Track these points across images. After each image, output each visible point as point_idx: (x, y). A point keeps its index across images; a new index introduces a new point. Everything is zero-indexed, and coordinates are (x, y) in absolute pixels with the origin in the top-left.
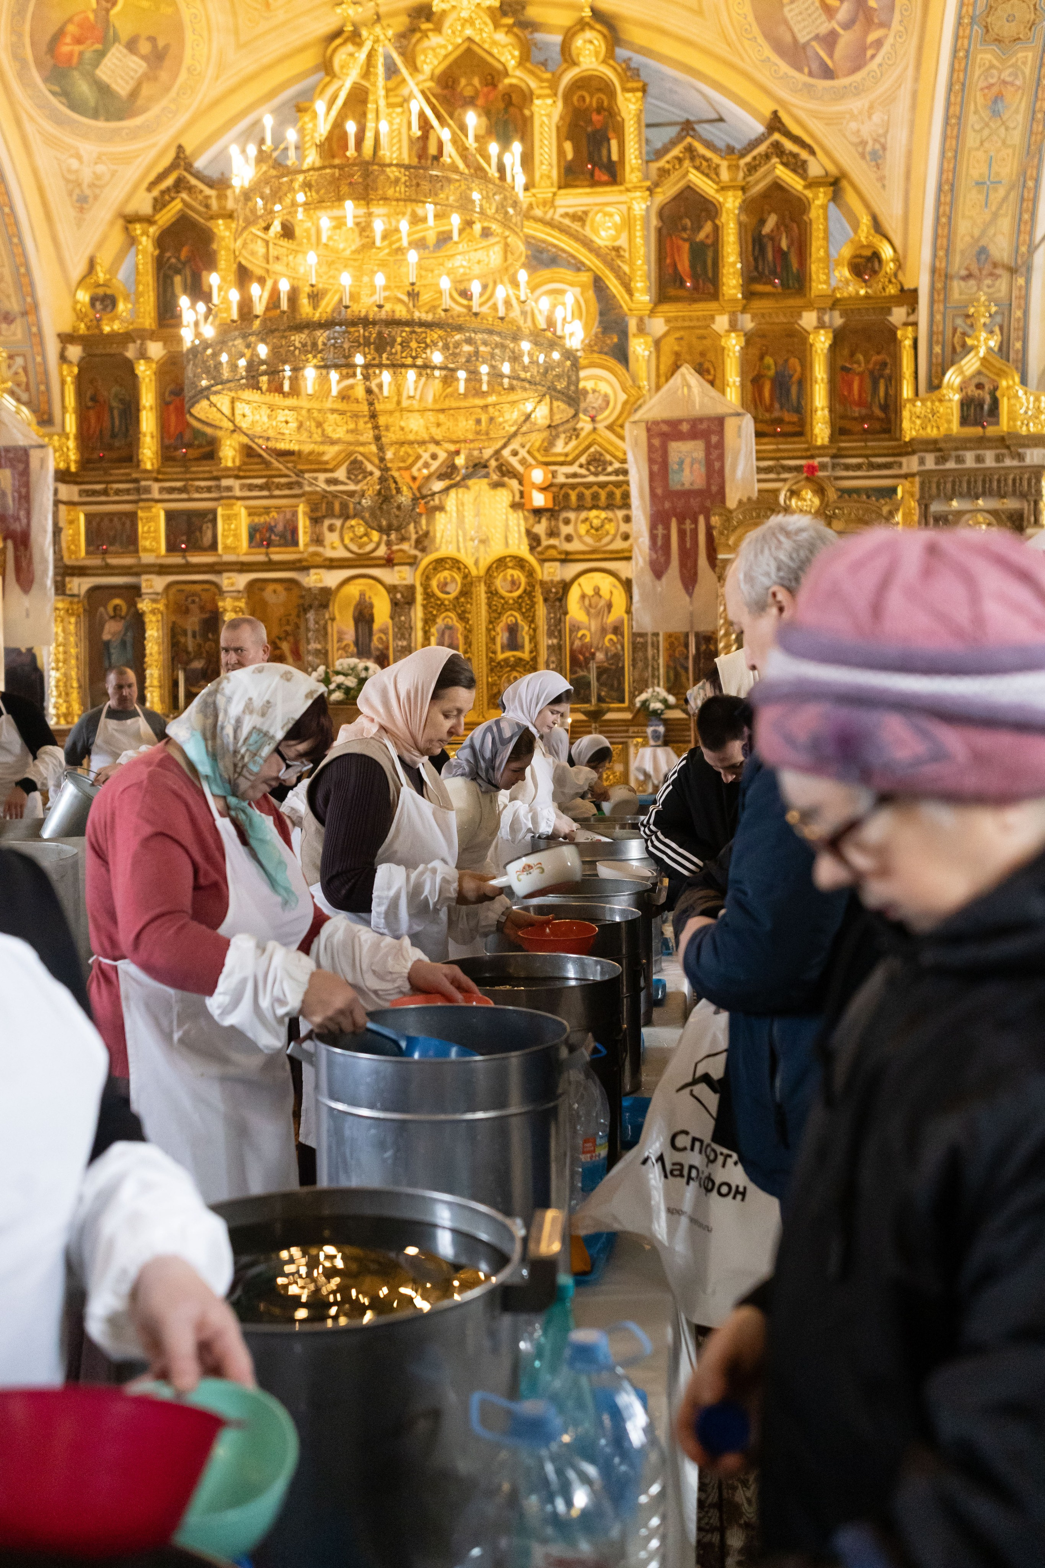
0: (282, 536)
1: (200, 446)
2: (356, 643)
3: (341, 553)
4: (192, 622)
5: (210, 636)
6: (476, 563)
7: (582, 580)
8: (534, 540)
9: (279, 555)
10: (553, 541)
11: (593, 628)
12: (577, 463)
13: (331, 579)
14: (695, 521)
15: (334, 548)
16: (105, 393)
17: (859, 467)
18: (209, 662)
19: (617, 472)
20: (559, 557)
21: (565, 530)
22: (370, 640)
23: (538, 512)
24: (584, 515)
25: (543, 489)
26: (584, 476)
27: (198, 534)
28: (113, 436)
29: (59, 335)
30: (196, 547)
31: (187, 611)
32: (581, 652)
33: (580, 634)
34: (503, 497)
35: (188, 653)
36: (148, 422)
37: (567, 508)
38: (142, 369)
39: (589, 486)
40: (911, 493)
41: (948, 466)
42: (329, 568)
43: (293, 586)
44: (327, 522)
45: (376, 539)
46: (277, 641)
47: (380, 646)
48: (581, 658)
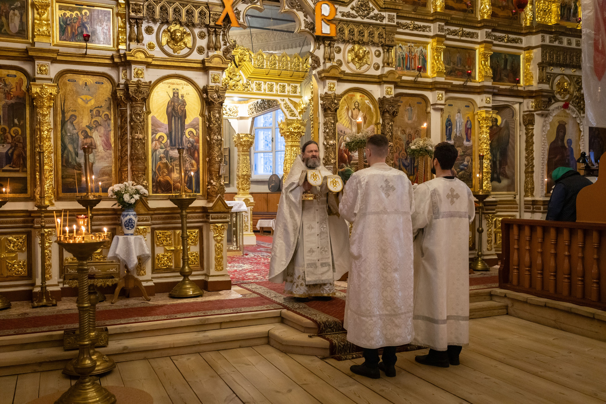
2: (170, 135)
3: (158, 54)
5: (16, 121)
8: (315, 61)
12: (350, 6)
15: (152, 47)
18: (14, 146)
19: (375, 17)
20: (339, 76)
21: (337, 56)
22: (183, 134)
23: (318, 40)
24: (350, 47)
25: (329, 21)
26: (355, 17)
27: (3, 19)
37: (341, 39)
39: (358, 24)
40: (528, 60)
41: (556, 44)
42: (148, 65)
43: (104, 80)
44: (144, 25)
45: (190, 45)
46: (88, 130)
47: (191, 139)
48: (346, 156)
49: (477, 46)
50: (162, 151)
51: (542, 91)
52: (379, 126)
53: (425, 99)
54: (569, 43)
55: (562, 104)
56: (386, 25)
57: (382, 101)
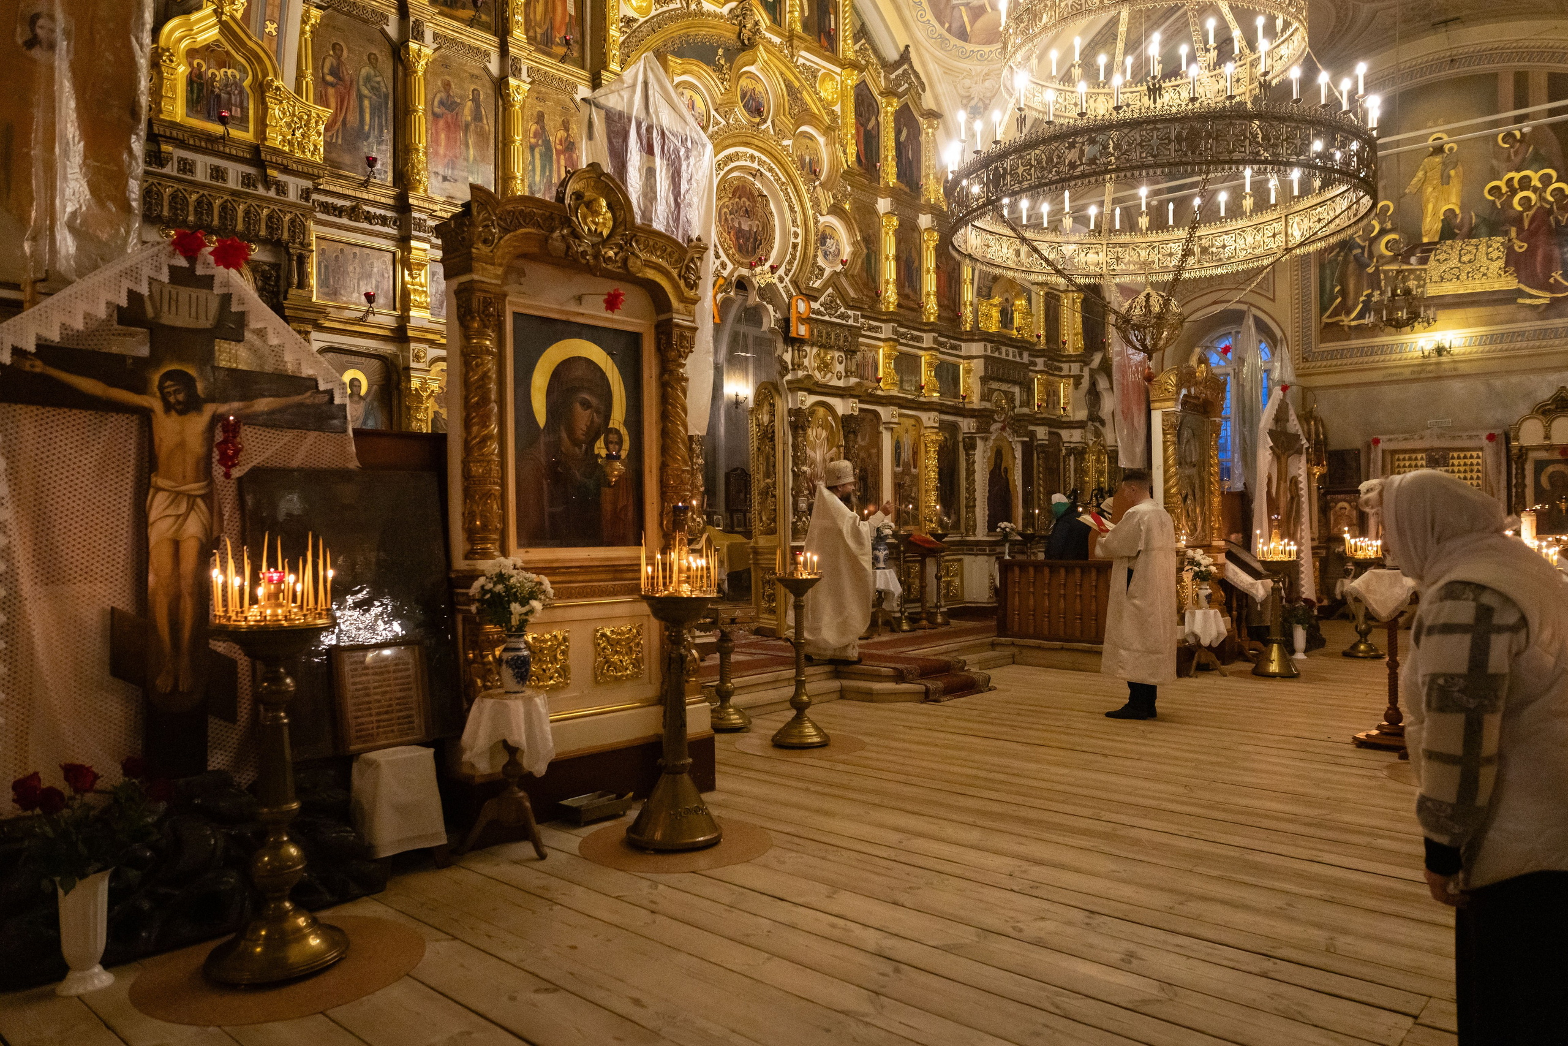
8: (784, 367)
12: (819, 302)
16: (353, 72)
17: (947, 346)
19: (842, 316)
20: (812, 387)
24: (815, 350)
25: (803, 320)
26: (824, 315)
39: (826, 323)
40: (968, 372)
41: (996, 354)
49: (921, 353)
51: (985, 410)
52: (842, 449)
53: (876, 414)
54: (1007, 355)
55: (999, 425)
56: (852, 326)
57: (847, 420)
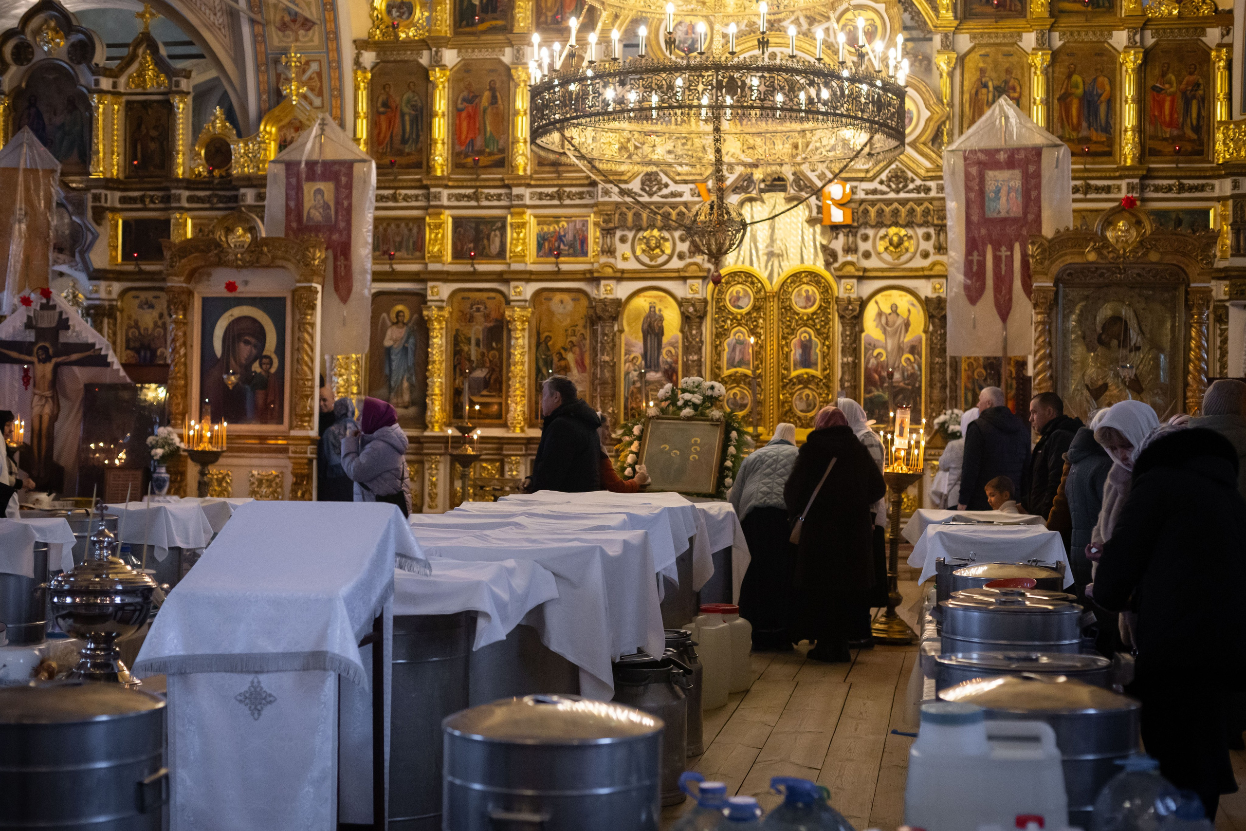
0: (571, 245)
1: (491, 154)
2: (645, 356)
3: (632, 265)
4: (476, 331)
5: (494, 344)
6: (770, 277)
7: (878, 297)
8: (830, 255)
9: (568, 265)
10: (849, 258)
11: (889, 347)
12: (878, 179)
13: (622, 290)
14: (1011, 249)
15: (625, 259)
16: (398, 99)
17: (1169, 189)
18: (492, 371)
19: (918, 190)
20: (857, 274)
21: (863, 246)
22: (659, 353)
23: (835, 228)
24: (883, 232)
25: (841, 205)
26: (884, 193)
27: (485, 241)
28: (404, 141)
29: (355, 41)
30: (483, 254)
31: (471, 319)
32: (876, 371)
33: (875, 353)
34: (801, 213)
35: (469, 360)
36: (440, 129)
37: (866, 224)
38: (437, 75)
39: (889, 202)
42: (619, 279)
43: (581, 296)
44: (619, 234)
45: (668, 251)
46: (563, 352)
47: (669, 360)
48: (877, 377)
50: (636, 373)
56: (933, 199)
57: (931, 300)
